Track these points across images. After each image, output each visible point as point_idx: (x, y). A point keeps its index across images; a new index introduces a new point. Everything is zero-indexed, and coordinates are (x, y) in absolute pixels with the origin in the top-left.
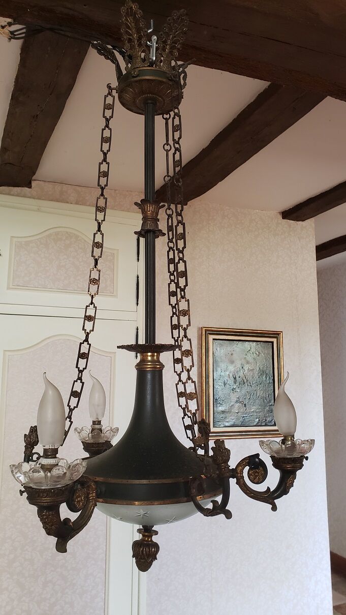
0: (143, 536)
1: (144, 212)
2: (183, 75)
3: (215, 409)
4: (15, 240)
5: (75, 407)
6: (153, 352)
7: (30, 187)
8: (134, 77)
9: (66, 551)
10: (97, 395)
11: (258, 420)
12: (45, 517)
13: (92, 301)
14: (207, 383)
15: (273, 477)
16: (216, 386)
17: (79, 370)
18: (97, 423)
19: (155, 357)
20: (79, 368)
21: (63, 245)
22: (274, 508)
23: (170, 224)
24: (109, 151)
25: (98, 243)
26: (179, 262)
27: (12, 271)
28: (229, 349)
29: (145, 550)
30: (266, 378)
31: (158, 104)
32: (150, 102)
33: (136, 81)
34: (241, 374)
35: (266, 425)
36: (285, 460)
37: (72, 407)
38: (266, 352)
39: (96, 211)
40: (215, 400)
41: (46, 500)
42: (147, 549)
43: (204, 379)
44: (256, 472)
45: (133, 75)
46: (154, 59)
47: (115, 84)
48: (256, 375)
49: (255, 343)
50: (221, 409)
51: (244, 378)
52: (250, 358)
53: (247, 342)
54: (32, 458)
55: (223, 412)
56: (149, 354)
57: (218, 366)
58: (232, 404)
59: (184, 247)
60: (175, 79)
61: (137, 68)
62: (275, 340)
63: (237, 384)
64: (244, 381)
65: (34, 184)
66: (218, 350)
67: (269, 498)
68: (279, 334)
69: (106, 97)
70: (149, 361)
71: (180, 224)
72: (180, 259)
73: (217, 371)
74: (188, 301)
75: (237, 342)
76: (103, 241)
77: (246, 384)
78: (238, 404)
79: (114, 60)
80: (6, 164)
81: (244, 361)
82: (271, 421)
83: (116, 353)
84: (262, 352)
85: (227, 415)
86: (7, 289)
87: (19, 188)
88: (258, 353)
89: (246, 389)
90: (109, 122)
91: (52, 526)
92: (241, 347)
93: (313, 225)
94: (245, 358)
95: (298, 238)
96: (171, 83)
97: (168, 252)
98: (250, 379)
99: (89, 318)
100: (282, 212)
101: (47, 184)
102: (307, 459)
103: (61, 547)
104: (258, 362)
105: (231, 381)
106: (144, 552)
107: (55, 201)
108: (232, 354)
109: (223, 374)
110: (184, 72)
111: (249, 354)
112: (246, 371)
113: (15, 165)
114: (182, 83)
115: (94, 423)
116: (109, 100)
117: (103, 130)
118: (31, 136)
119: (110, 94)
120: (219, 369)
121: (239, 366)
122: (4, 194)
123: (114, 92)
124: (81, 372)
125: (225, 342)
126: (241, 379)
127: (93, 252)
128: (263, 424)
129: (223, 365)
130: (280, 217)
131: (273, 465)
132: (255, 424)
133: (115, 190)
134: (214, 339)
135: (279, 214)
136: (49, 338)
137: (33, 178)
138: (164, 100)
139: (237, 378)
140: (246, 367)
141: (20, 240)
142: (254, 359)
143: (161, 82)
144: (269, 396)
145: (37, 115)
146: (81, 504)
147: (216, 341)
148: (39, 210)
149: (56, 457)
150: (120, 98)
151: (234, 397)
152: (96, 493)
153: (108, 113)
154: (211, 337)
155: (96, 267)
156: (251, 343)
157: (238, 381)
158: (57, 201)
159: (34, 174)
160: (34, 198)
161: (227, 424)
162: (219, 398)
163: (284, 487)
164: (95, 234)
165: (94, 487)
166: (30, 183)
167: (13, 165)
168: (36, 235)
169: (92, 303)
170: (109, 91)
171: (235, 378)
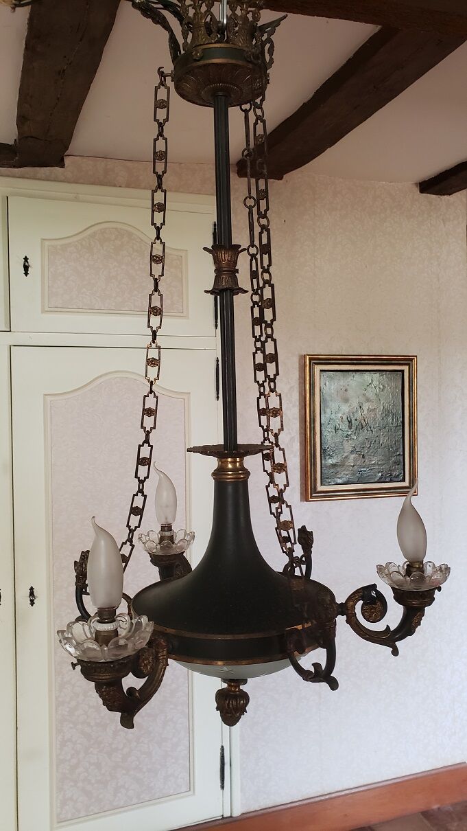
0: (229, 685)
1: (217, 261)
2: (268, 46)
3: (323, 462)
4: (47, 243)
5: (136, 528)
6: (234, 457)
7: (63, 166)
8: (196, 60)
9: (133, 727)
10: (165, 494)
11: (380, 474)
12: (104, 694)
13: (151, 389)
14: (313, 429)
15: (395, 614)
16: (325, 433)
17: (139, 480)
18: (167, 528)
19: (238, 464)
20: (139, 478)
21: (113, 247)
22: (395, 652)
23: (254, 269)
24: (164, 172)
25: (155, 308)
26: (266, 341)
27: (47, 287)
28: (342, 383)
29: (232, 703)
30: (393, 419)
31: (232, 96)
32: (220, 93)
33: (200, 67)
34: (359, 416)
35: (391, 481)
36: (411, 594)
37: (133, 527)
38: (393, 384)
39: (151, 262)
40: (323, 451)
41: (106, 676)
42: (235, 703)
43: (308, 424)
44: (373, 608)
45: (195, 57)
46: (225, 22)
47: (169, 67)
48: (378, 416)
49: (378, 374)
50: (330, 461)
51: (363, 422)
52: (371, 394)
53: (367, 373)
54: (86, 590)
55: (334, 466)
56: (229, 460)
57: (326, 406)
58: (346, 454)
59: (274, 319)
60: (255, 62)
61: (201, 45)
62: (406, 368)
63: (352, 430)
64: (361, 425)
65: (67, 161)
66: (328, 384)
67: (389, 639)
68: (411, 360)
69: (157, 88)
70: (230, 470)
71: (267, 285)
72: (268, 336)
73: (325, 413)
74: (280, 395)
75: (354, 373)
76: (162, 306)
77: (365, 429)
78: (353, 456)
79: (166, 26)
80: (27, 137)
81: (362, 399)
82: (398, 475)
83: (189, 393)
84: (388, 385)
85: (339, 469)
86: (42, 313)
87: (48, 168)
88: (381, 387)
89: (365, 434)
90: (162, 128)
91: (114, 702)
92: (359, 380)
93: (464, 200)
94: (364, 395)
95: (443, 220)
96: (250, 66)
97: (252, 308)
98: (370, 422)
99: (149, 412)
100: (420, 183)
101: (85, 160)
102: (439, 589)
103: (127, 722)
104: (381, 400)
105: (344, 426)
106: (231, 706)
107: (97, 185)
108: (346, 390)
109: (333, 416)
110: (269, 40)
111: (369, 389)
112: (366, 412)
113: (39, 139)
114: (267, 60)
115: (163, 529)
116: (162, 94)
117: (155, 140)
118: (58, 99)
119: (162, 83)
120: (328, 411)
121: (356, 405)
122: (28, 178)
123: (169, 79)
124: (141, 482)
125: (337, 373)
126: (357, 423)
127: (149, 321)
128: (388, 480)
129: (333, 405)
130: (417, 190)
131: (394, 598)
132: (376, 480)
133: (181, 163)
134: (321, 371)
135: (415, 186)
136: (101, 376)
137: (66, 154)
138: (241, 90)
139: (353, 421)
140: (366, 406)
141: (54, 243)
142: (377, 395)
143: (235, 66)
144: (395, 443)
145: (64, 71)
146: (149, 667)
147: (324, 373)
148: (76, 199)
149: (114, 621)
150: (177, 88)
151: (348, 446)
152: (167, 650)
153: (162, 114)
154: (317, 368)
155: (154, 342)
156: (372, 374)
157: (354, 425)
158: (102, 184)
159: (67, 148)
160: (69, 182)
161: (339, 481)
162: (328, 448)
163: (408, 626)
164: (150, 295)
165: (164, 644)
166: (62, 161)
167: (36, 138)
168: (74, 235)
169: (151, 392)
170: (161, 80)
171: (350, 422)
